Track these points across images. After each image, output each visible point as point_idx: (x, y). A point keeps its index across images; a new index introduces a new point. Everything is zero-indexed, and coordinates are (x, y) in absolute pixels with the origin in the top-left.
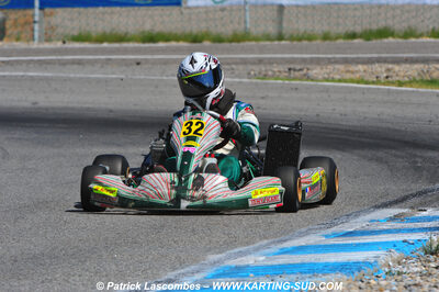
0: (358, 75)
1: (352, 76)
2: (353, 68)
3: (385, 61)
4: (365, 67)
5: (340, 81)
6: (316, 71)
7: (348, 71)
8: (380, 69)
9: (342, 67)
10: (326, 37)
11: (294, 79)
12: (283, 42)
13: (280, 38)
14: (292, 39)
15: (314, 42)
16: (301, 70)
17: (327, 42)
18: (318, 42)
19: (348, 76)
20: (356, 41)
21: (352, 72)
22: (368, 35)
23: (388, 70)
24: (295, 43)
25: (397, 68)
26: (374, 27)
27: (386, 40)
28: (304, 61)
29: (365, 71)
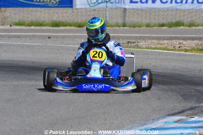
0: (164, 46)
1: (161, 46)
2: (162, 42)
3: (179, 38)
4: (168, 41)
5: (154, 49)
6: (142, 43)
7: (159, 44)
8: (176, 43)
9: (156, 41)
10: (148, 26)
11: (131, 47)
12: (126, 28)
13: (124, 25)
14: (130, 26)
15: (142, 28)
16: (134, 42)
17: (149, 28)
18: (144, 28)
19: (159, 46)
20: (164, 28)
21: (161, 44)
22: (171, 25)
23: (180, 43)
24: (132, 28)
25: (184, 42)
26: (174, 21)
27: (180, 28)
28: (136, 37)
29: (168, 44)
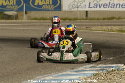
0: (104, 29)
2: (103, 27)
5: (98, 31)
6: (93, 28)
7: (101, 28)
8: (109, 27)
9: (99, 27)
12: (87, 20)
14: (89, 20)
15: (95, 21)
16: (89, 27)
18: (96, 20)
20: (105, 20)
23: (111, 28)
24: (90, 21)
25: (114, 27)
27: (113, 20)
28: (91, 25)
29: (106, 28)
